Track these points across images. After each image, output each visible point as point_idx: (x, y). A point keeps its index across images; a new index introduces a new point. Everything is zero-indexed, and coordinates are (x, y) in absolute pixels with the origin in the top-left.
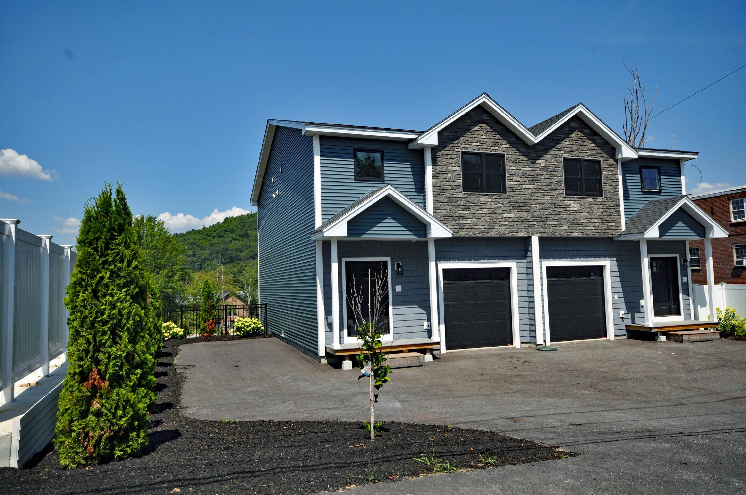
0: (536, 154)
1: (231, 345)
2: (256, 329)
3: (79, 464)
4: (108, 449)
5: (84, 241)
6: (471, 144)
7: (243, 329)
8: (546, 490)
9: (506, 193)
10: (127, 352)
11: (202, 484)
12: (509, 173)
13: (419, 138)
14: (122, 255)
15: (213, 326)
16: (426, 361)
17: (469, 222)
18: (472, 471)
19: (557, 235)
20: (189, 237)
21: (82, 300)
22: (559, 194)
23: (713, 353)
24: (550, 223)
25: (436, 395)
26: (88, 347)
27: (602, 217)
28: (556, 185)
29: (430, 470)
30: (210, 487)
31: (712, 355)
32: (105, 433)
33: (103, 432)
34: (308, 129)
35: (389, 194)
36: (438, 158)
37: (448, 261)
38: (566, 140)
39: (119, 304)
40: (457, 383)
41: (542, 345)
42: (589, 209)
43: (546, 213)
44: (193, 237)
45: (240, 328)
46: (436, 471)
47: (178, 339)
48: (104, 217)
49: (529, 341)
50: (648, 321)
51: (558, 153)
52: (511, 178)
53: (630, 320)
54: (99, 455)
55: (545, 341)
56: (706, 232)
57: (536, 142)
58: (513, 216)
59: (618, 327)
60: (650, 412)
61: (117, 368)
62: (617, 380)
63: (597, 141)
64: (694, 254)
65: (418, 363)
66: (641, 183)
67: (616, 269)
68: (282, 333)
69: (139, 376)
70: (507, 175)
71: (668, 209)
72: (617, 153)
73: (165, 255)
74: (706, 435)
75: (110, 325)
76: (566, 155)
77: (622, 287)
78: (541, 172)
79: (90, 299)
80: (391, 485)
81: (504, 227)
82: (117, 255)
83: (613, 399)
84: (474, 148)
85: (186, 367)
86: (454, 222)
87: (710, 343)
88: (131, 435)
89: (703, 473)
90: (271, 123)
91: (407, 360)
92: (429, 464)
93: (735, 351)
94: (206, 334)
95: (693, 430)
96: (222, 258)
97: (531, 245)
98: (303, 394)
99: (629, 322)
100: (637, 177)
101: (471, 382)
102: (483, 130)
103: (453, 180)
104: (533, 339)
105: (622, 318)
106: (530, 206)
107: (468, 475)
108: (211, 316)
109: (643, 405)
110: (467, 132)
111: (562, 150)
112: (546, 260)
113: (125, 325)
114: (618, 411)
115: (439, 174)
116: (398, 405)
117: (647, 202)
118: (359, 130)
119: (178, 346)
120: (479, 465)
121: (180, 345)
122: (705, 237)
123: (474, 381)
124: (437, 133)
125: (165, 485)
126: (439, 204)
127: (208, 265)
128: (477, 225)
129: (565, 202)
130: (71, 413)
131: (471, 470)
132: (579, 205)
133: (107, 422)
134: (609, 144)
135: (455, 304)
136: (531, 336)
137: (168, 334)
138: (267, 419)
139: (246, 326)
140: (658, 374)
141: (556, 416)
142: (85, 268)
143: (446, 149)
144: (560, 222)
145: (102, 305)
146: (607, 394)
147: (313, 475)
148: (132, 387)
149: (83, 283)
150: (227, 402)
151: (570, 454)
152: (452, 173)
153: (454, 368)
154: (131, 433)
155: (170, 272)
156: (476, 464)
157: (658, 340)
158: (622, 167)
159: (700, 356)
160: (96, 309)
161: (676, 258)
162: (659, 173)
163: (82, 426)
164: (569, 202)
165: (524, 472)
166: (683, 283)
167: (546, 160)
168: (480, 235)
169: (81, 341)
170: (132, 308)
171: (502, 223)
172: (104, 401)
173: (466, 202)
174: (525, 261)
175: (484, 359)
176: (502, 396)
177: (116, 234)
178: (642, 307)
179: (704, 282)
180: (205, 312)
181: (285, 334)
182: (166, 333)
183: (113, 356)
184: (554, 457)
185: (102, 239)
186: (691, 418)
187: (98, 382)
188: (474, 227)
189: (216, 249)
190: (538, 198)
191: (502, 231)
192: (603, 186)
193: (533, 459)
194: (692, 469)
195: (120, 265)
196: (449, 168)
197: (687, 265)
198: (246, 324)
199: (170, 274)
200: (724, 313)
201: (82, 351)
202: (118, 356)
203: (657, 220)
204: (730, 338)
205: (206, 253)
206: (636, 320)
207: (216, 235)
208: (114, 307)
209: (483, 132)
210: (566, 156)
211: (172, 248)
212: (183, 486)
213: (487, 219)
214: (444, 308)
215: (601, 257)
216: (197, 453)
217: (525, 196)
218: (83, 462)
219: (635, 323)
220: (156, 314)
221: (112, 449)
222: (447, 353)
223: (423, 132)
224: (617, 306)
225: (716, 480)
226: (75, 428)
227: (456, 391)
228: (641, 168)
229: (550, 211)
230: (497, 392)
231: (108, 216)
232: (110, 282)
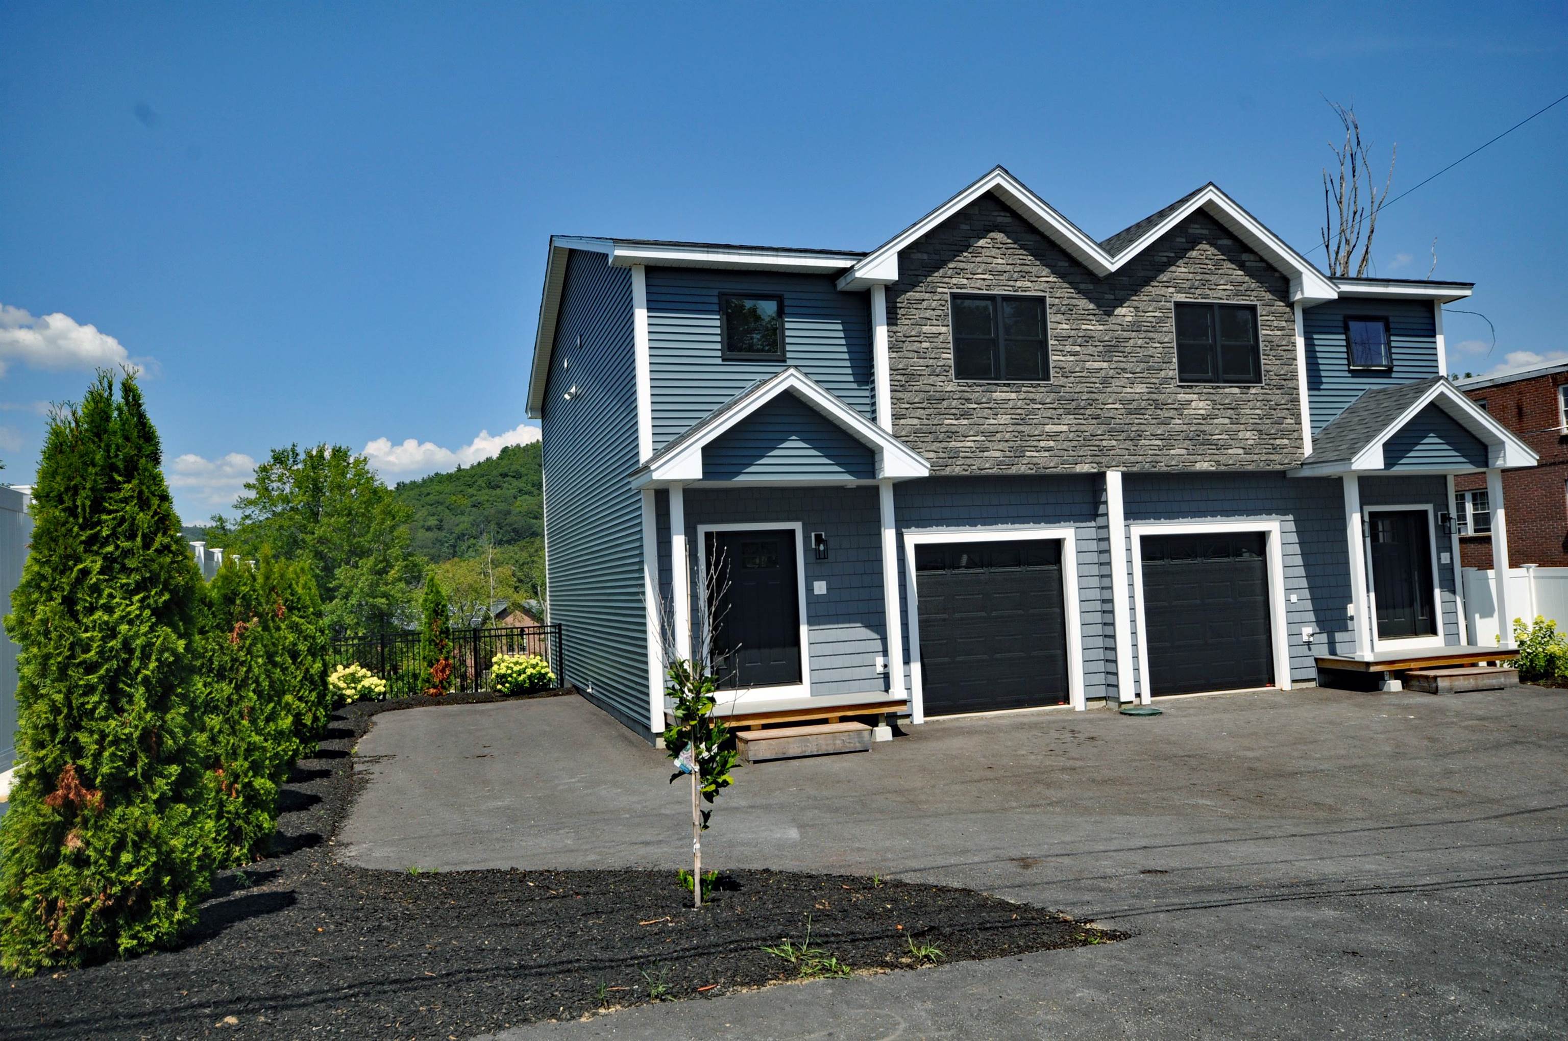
0: (1114, 294)
1: (483, 712)
2: (538, 679)
3: (39, 967)
4: (101, 935)
5: (48, 496)
6: (971, 276)
7: (509, 679)
8: (1030, 1014)
9: (1049, 379)
10: (143, 729)
11: (289, 1007)
12: (1056, 338)
13: (856, 267)
14: (132, 524)
15: (447, 673)
16: (878, 739)
17: (969, 444)
18: (885, 973)
19: (1162, 467)
20: (428, 490)
21: (41, 620)
22: (1166, 381)
23: (1499, 714)
24: (1147, 443)
25: (882, 812)
26: (55, 719)
27: (1260, 427)
28: (1160, 360)
29: (791, 972)
30: (303, 1013)
31: (1497, 719)
32: (93, 901)
33: (88, 899)
34: (619, 252)
35: (792, 386)
36: (901, 308)
37: (926, 527)
38: (1180, 262)
39: (124, 628)
40: (934, 786)
41: (1131, 702)
42: (1232, 412)
43: (1136, 421)
44: (437, 488)
45: (504, 676)
46: (806, 974)
47: (374, 700)
48: (94, 442)
49: (1104, 695)
50: (1362, 650)
51: (1163, 291)
52: (1061, 347)
53: (1325, 649)
54: (81, 947)
55: (1138, 695)
56: (1490, 455)
57: (1113, 268)
58: (1065, 428)
59: (1298, 663)
60: (1330, 842)
61: (121, 763)
62: (1280, 774)
63: (1247, 264)
64: (1481, 504)
65: (858, 744)
66: (1347, 352)
67: (1294, 538)
68: (588, 686)
69: (173, 778)
70: (1051, 342)
71: (1403, 408)
72: (1292, 290)
73: (369, 527)
74: (1428, 892)
75: (102, 672)
76: (1180, 295)
77: (1306, 577)
78: (1125, 334)
79: (57, 617)
80: (700, 1005)
81: (1047, 454)
82: (120, 524)
83: (1260, 817)
84: (978, 285)
85: (376, 760)
86: (936, 446)
87: (1498, 693)
88: (154, 904)
89: (1386, 972)
90: (558, 243)
91: (835, 739)
92: (793, 960)
93: (1549, 711)
94: (432, 691)
95: (1408, 881)
96: (498, 532)
97: (1106, 490)
98: (603, 813)
99: (1323, 652)
100: (1339, 340)
101: (963, 783)
102: (997, 246)
103: (933, 356)
104: (1112, 692)
105: (1309, 643)
106: (1102, 406)
107: (870, 983)
108: (441, 653)
109: (1321, 828)
110: (962, 252)
111: (1171, 284)
112: (1140, 521)
113: (138, 671)
114: (1262, 842)
115: (903, 342)
116: (793, 834)
117: (1361, 393)
118: (729, 253)
119: (372, 715)
120: (904, 960)
121: (376, 713)
122: (1486, 465)
123: (970, 781)
124: (896, 255)
125: (207, 1011)
126: (904, 406)
127: (469, 547)
128: (986, 449)
129: (1180, 397)
130: (21, 860)
131: (882, 971)
132: (1209, 402)
133: (98, 877)
134: (1275, 270)
135: (944, 620)
136: (1108, 685)
137: (353, 691)
138: (505, 866)
139: (515, 672)
140: (1371, 761)
141: (1121, 854)
142: (46, 552)
143: (918, 289)
144: (1169, 440)
145: (86, 631)
146: (1250, 805)
147: (533, 984)
148: (156, 802)
149: (43, 584)
150: (437, 831)
151: (1113, 936)
152: (931, 340)
153: (933, 755)
154: (156, 900)
155: (381, 562)
156: (897, 959)
157: (1385, 689)
158: (1304, 319)
159: (1470, 723)
160: (71, 639)
161: (1425, 513)
162: (1388, 330)
163: (43, 886)
164: (1188, 397)
165: (996, 975)
166: (1442, 567)
167: (1136, 308)
168: (995, 471)
169: (41, 706)
170: (155, 636)
171: (1042, 444)
172: (90, 834)
173: (963, 401)
174: (1093, 524)
175: (1002, 734)
176: (1022, 813)
177: (120, 479)
178: (1352, 618)
179: (1487, 563)
180: (430, 644)
181: (595, 687)
182: (348, 688)
183: (110, 738)
184: (1075, 942)
185: (84, 488)
186: (1414, 855)
187: (78, 794)
188: (981, 454)
189: (486, 513)
190: (1120, 389)
191: (1042, 462)
192: (1263, 362)
193: (1028, 946)
194: (1364, 964)
195: (127, 545)
196: (925, 329)
197: (1450, 528)
198: (516, 668)
199: (380, 566)
200: (1530, 629)
201: (43, 728)
202: (124, 737)
203: (1380, 431)
204: (1542, 682)
205: (464, 522)
206: (1339, 648)
207: (483, 485)
208: (112, 633)
209: (998, 251)
210: (1181, 298)
211: (383, 512)
212: (247, 1012)
213: (1008, 436)
214: (920, 626)
215: (1261, 514)
216: (305, 940)
217: (1092, 385)
218: (47, 962)
219: (1335, 654)
220: (309, 650)
221: (114, 935)
222: (926, 722)
223: (865, 255)
224: (1297, 617)
225: (1410, 987)
226: (27, 892)
227: (927, 802)
228: (1347, 319)
229: (1146, 417)
230: (1014, 804)
231: (101, 440)
232: (106, 580)
